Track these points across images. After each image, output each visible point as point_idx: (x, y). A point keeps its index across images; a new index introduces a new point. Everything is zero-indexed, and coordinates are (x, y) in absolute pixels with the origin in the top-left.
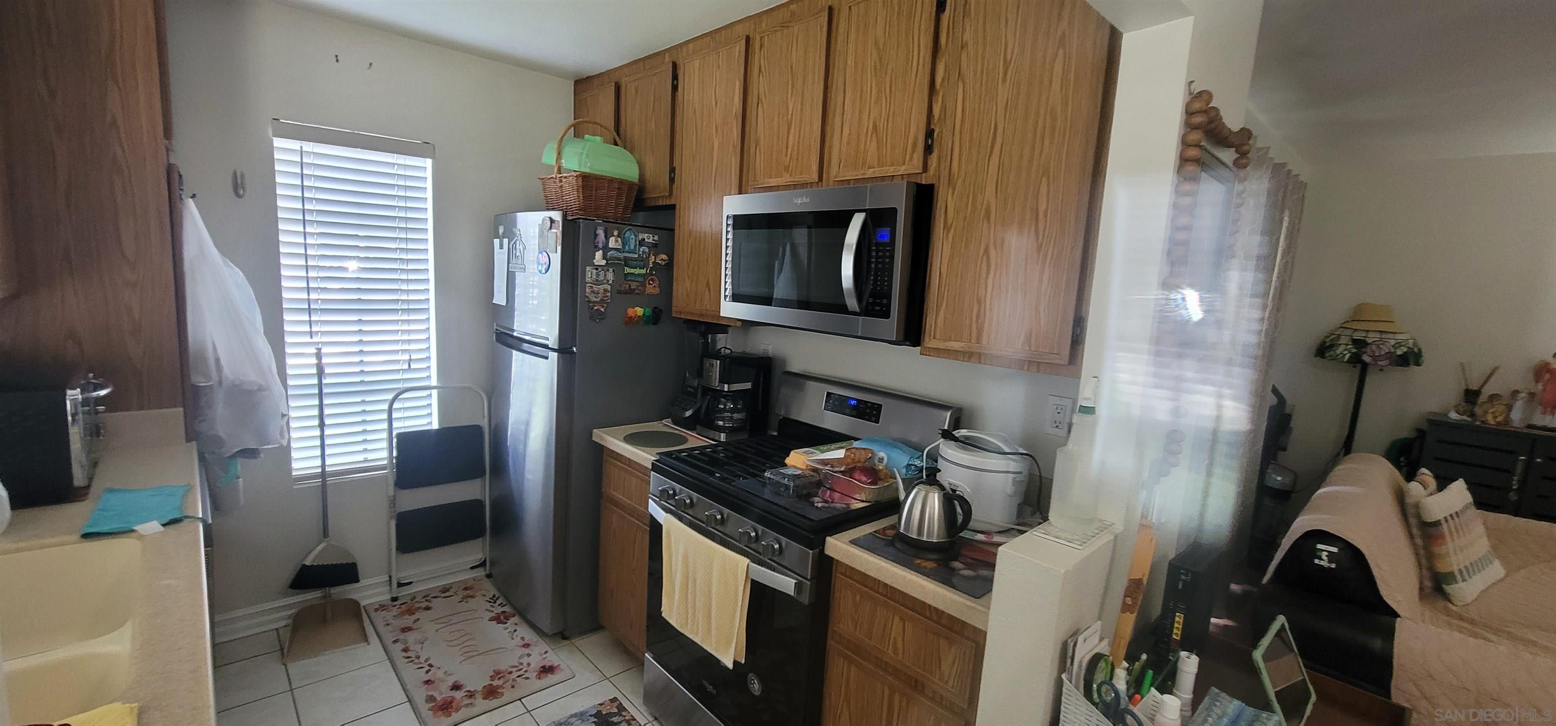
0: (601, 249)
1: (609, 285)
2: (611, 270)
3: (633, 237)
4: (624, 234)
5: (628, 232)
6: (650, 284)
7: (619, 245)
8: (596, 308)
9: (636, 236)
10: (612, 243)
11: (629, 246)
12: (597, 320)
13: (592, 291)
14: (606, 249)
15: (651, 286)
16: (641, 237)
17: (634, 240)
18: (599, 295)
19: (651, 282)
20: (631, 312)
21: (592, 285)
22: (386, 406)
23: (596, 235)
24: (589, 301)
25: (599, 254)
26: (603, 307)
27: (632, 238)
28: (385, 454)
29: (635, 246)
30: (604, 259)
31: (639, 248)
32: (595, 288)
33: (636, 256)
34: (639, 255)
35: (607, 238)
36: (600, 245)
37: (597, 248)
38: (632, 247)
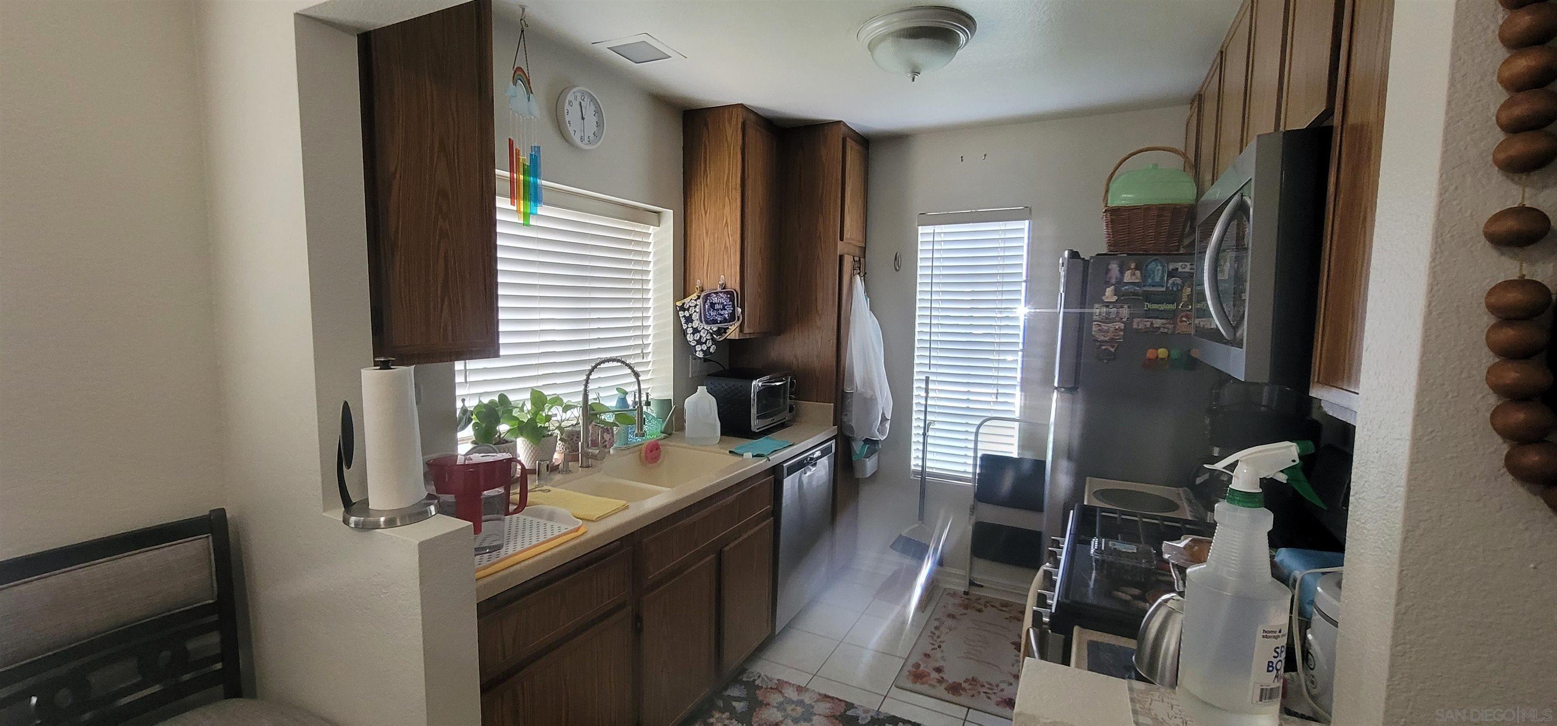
0: (1114, 285)
1: (1123, 323)
2: (1126, 306)
3: (1160, 268)
4: (1147, 266)
5: (1153, 263)
6: (1182, 321)
7: (1137, 278)
8: (1103, 347)
9: (1163, 266)
10: (1128, 277)
11: (1153, 279)
12: (1105, 361)
13: (1099, 330)
14: (1120, 282)
15: (1185, 323)
16: (1171, 267)
17: (1160, 272)
18: (1109, 334)
19: (1184, 319)
20: (1150, 353)
21: (1100, 323)
22: (974, 430)
23: (1108, 271)
24: (1096, 340)
25: (1109, 291)
26: (1113, 347)
27: (1158, 270)
28: (970, 469)
29: (1162, 278)
30: (1115, 295)
31: (1168, 280)
32: (1105, 327)
33: (1164, 289)
34: (1167, 287)
35: (1122, 272)
36: (1113, 281)
37: (1108, 284)
38: (1157, 279)
